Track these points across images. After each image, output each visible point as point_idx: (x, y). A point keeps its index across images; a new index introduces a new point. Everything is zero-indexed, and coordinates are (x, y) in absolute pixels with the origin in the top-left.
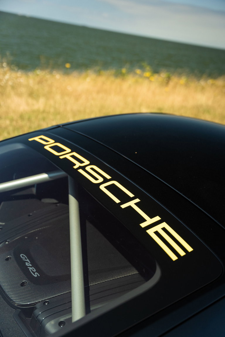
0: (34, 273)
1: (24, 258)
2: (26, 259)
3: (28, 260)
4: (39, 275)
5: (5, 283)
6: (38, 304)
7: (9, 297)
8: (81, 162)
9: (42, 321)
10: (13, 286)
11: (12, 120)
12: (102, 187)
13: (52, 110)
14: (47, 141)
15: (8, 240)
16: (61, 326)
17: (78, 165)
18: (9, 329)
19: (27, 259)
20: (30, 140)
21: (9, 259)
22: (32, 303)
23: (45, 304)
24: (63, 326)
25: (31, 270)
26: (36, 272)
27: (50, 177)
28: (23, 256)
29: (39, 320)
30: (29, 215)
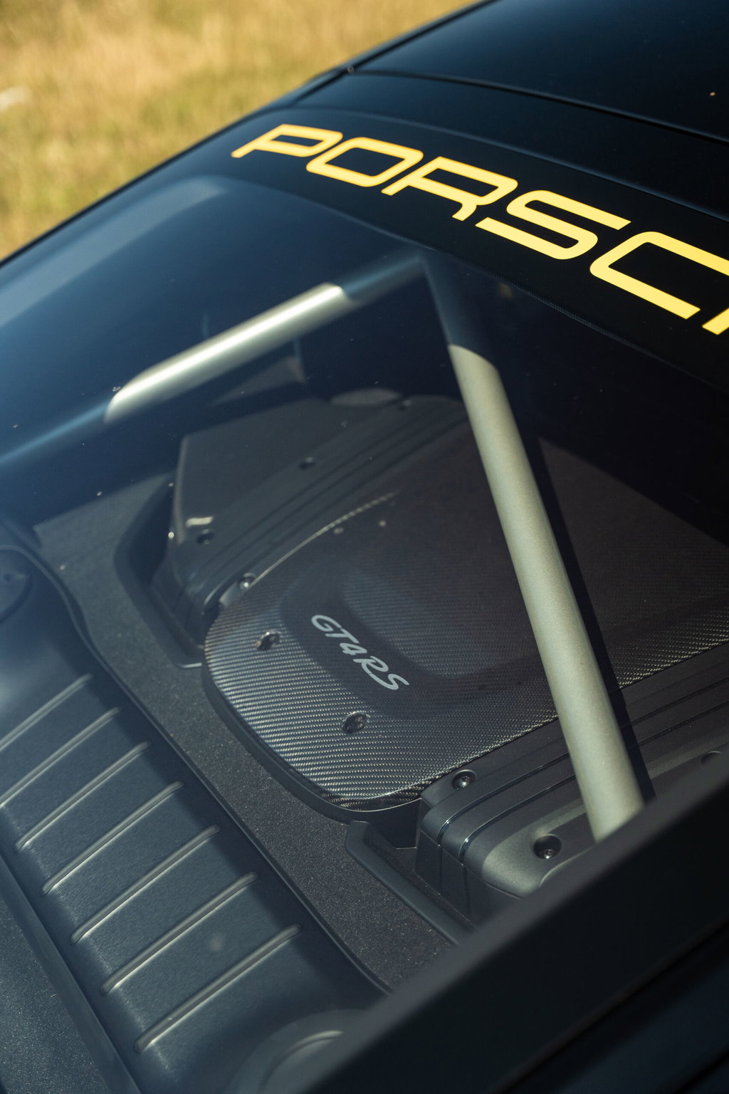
0: (384, 676)
1: (331, 629)
2: (337, 630)
3: (346, 634)
4: (406, 683)
5: (280, 732)
6: (429, 789)
7: (310, 782)
8: (481, 189)
9: (463, 853)
10: (314, 739)
11: (116, 137)
12: (601, 269)
13: (262, 60)
14: (311, 143)
15: (247, 575)
16: (543, 857)
17: (469, 204)
18: (341, 897)
19: (343, 630)
20: (239, 153)
21: (271, 643)
22: (405, 791)
23: (460, 787)
24: (553, 855)
25: (368, 666)
26: (390, 671)
27: (352, 296)
28: (321, 622)
29: (451, 849)
30: (304, 466)
